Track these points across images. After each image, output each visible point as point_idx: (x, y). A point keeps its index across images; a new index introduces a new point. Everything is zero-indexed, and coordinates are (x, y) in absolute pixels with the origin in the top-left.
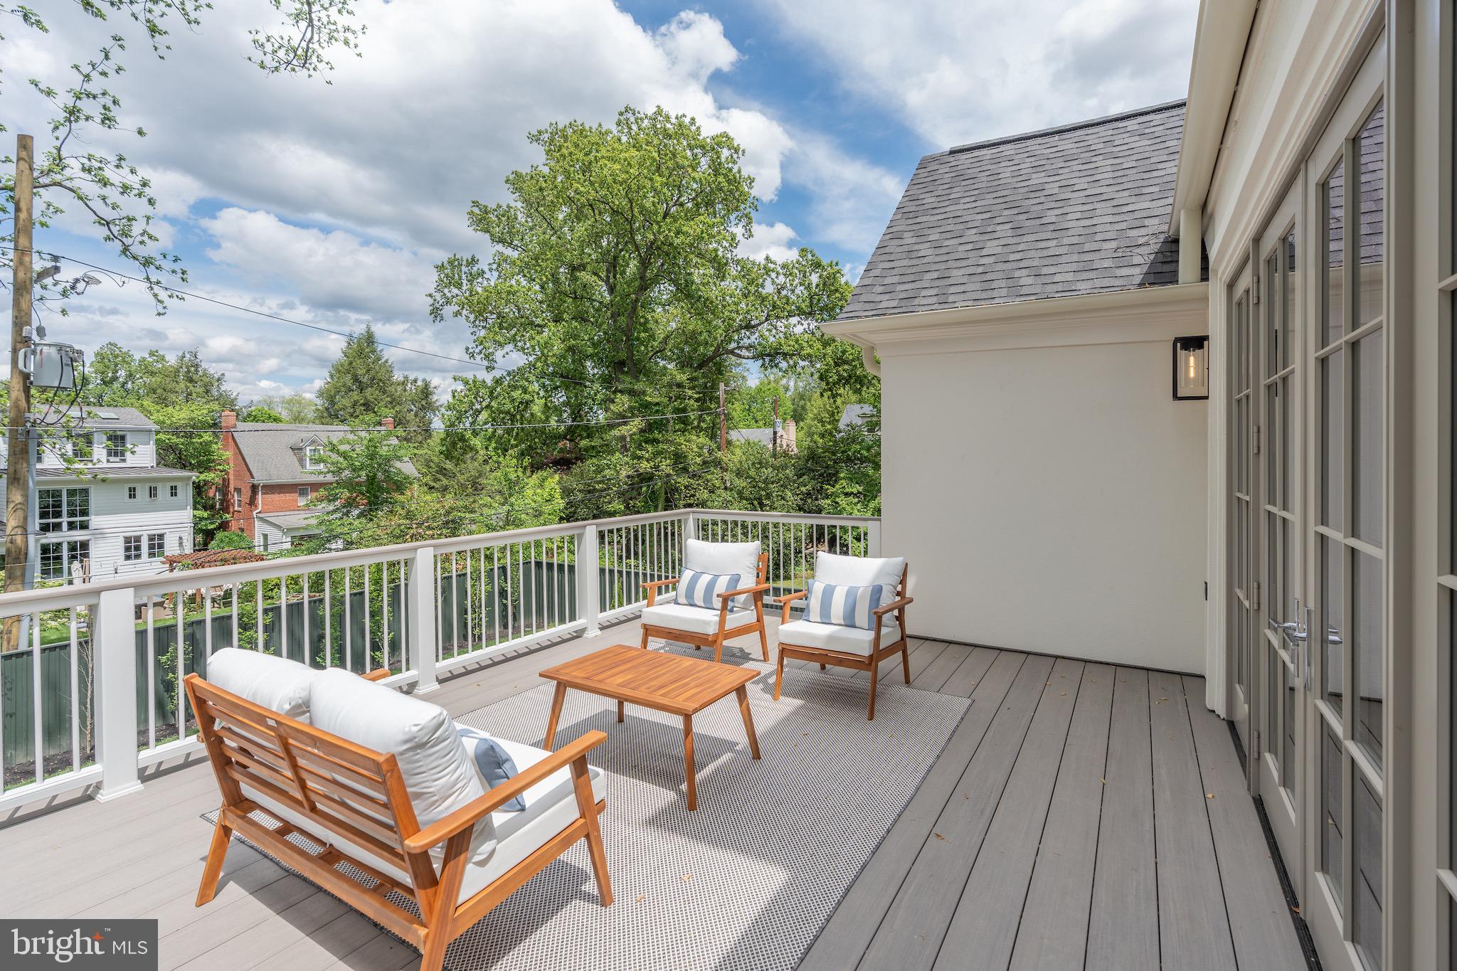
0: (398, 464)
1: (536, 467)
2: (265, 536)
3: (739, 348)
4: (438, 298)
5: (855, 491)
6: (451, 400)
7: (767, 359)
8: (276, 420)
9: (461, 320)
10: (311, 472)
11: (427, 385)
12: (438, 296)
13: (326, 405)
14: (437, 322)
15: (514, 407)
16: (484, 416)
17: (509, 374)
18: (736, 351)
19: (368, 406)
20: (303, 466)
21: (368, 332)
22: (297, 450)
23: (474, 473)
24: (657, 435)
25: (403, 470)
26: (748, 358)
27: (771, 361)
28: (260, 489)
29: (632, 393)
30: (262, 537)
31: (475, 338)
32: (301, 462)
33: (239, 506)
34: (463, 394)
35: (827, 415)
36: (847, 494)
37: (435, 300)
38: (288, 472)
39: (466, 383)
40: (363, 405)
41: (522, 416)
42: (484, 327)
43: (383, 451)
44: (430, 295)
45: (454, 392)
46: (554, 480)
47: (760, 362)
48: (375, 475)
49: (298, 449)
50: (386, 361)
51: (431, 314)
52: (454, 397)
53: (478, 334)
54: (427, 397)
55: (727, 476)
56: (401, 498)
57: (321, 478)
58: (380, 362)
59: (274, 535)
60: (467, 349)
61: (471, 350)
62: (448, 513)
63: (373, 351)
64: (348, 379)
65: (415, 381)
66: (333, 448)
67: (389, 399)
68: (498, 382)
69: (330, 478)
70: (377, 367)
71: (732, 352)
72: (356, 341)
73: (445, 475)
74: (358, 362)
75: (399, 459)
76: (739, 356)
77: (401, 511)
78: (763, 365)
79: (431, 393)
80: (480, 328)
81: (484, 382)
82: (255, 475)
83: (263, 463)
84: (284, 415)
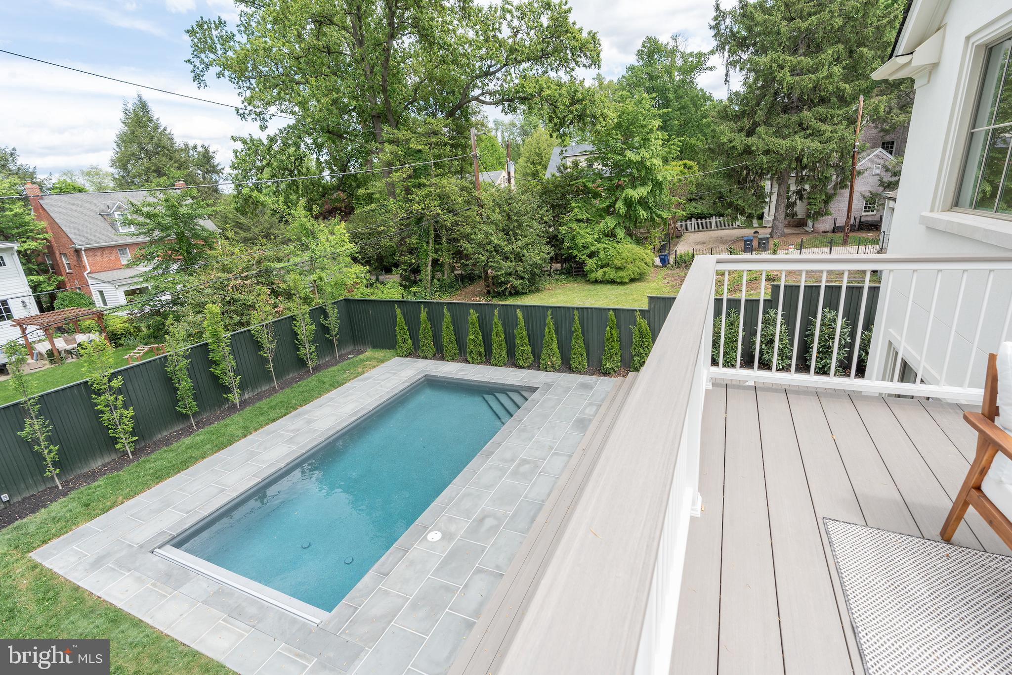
0: (201, 222)
1: (325, 215)
2: (101, 293)
3: (482, 94)
4: (198, 64)
5: (584, 217)
6: (235, 161)
7: (506, 104)
8: (81, 191)
9: (225, 80)
10: (126, 234)
11: (206, 151)
12: (197, 62)
13: (122, 173)
14: (202, 88)
15: (291, 163)
16: (267, 172)
17: (281, 131)
18: (482, 98)
19: (159, 173)
20: (116, 230)
21: (140, 101)
22: (105, 215)
23: (266, 225)
24: (423, 180)
25: (206, 227)
26: (490, 104)
27: (509, 106)
28: (83, 252)
29: (394, 142)
30: (98, 293)
31: (242, 99)
32: (113, 225)
33: (70, 268)
34: (244, 153)
35: (537, 158)
36: (579, 221)
37: (195, 66)
38: (103, 236)
39: (245, 142)
40: (155, 171)
41: (299, 171)
42: (249, 88)
43: (184, 210)
44: (189, 61)
45: (235, 152)
46: (341, 228)
47: (501, 107)
48: (183, 233)
49: (107, 215)
50: (165, 129)
51: (194, 80)
52: (237, 156)
53: (244, 95)
54: (209, 162)
55: (484, 212)
56: (213, 253)
57: (134, 240)
58: (159, 131)
59: (107, 289)
60: (237, 110)
61: (241, 112)
62: (259, 262)
63: (150, 120)
64: (135, 147)
65: (195, 147)
66: (137, 211)
67: (176, 165)
68: (272, 140)
69: (142, 239)
70: (158, 135)
71: (477, 99)
72: (131, 111)
73: (241, 228)
74: (140, 130)
75: (201, 216)
76: (484, 102)
77: (216, 265)
78: (503, 110)
79: (212, 158)
80: (245, 89)
81: (260, 140)
82: (74, 241)
83: (79, 229)
84: (88, 186)
